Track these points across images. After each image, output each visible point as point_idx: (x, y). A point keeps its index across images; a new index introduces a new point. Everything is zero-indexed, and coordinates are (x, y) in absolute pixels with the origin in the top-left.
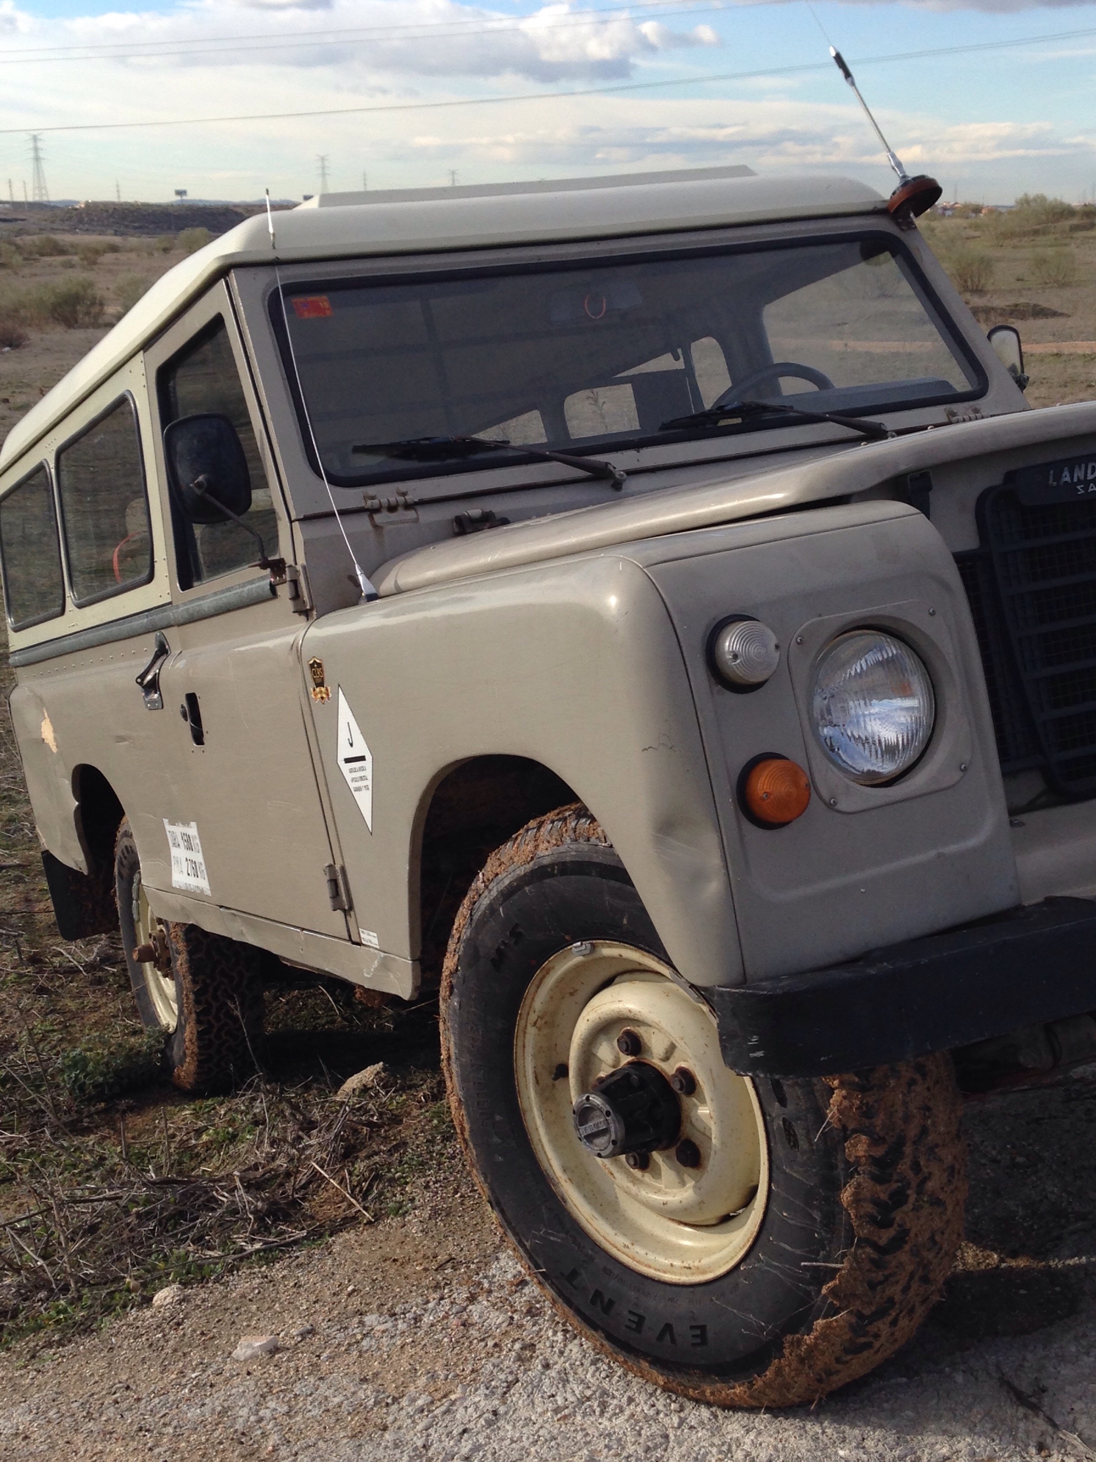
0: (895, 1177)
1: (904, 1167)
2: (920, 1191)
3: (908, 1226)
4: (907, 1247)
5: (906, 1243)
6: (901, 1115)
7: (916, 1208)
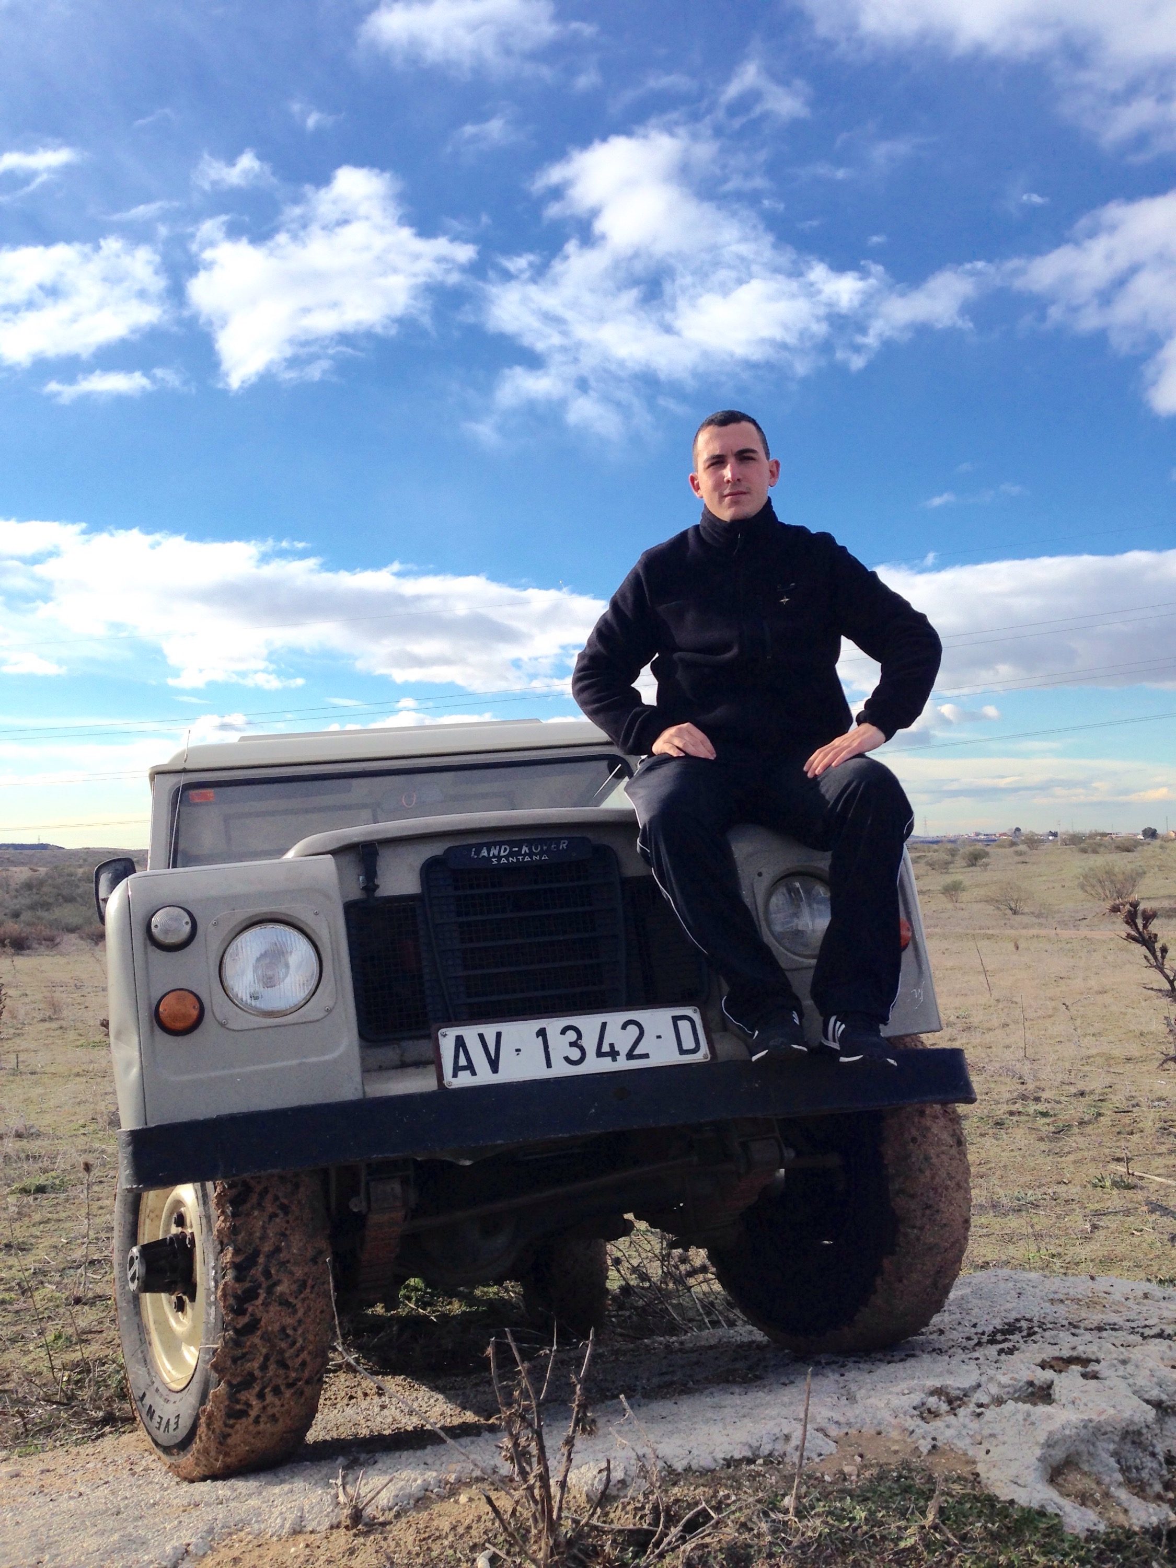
0: (248, 1279)
1: (257, 1272)
2: (270, 1291)
3: (258, 1316)
4: (259, 1333)
5: (258, 1329)
6: (258, 1234)
7: (265, 1304)
